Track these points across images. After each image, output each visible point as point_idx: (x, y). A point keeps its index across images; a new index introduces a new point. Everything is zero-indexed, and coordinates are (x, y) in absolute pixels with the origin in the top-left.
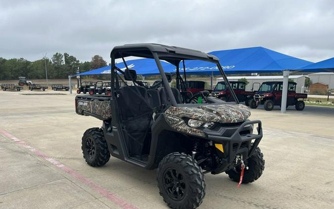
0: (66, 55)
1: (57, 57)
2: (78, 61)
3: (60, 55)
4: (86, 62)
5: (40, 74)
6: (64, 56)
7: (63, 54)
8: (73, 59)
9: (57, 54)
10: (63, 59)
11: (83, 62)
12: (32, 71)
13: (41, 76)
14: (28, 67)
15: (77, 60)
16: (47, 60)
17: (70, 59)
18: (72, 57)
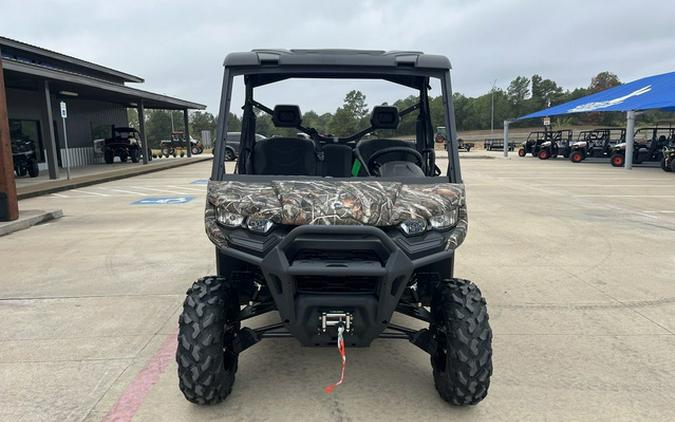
0: (536, 79)
1: (519, 84)
2: (560, 89)
3: (524, 80)
4: (576, 90)
5: (483, 120)
6: (531, 82)
7: (530, 78)
8: (549, 85)
9: (519, 78)
10: (530, 88)
11: (572, 91)
12: (471, 114)
13: (484, 124)
14: (465, 108)
15: (558, 87)
16: (499, 94)
17: (543, 87)
18: (548, 82)
